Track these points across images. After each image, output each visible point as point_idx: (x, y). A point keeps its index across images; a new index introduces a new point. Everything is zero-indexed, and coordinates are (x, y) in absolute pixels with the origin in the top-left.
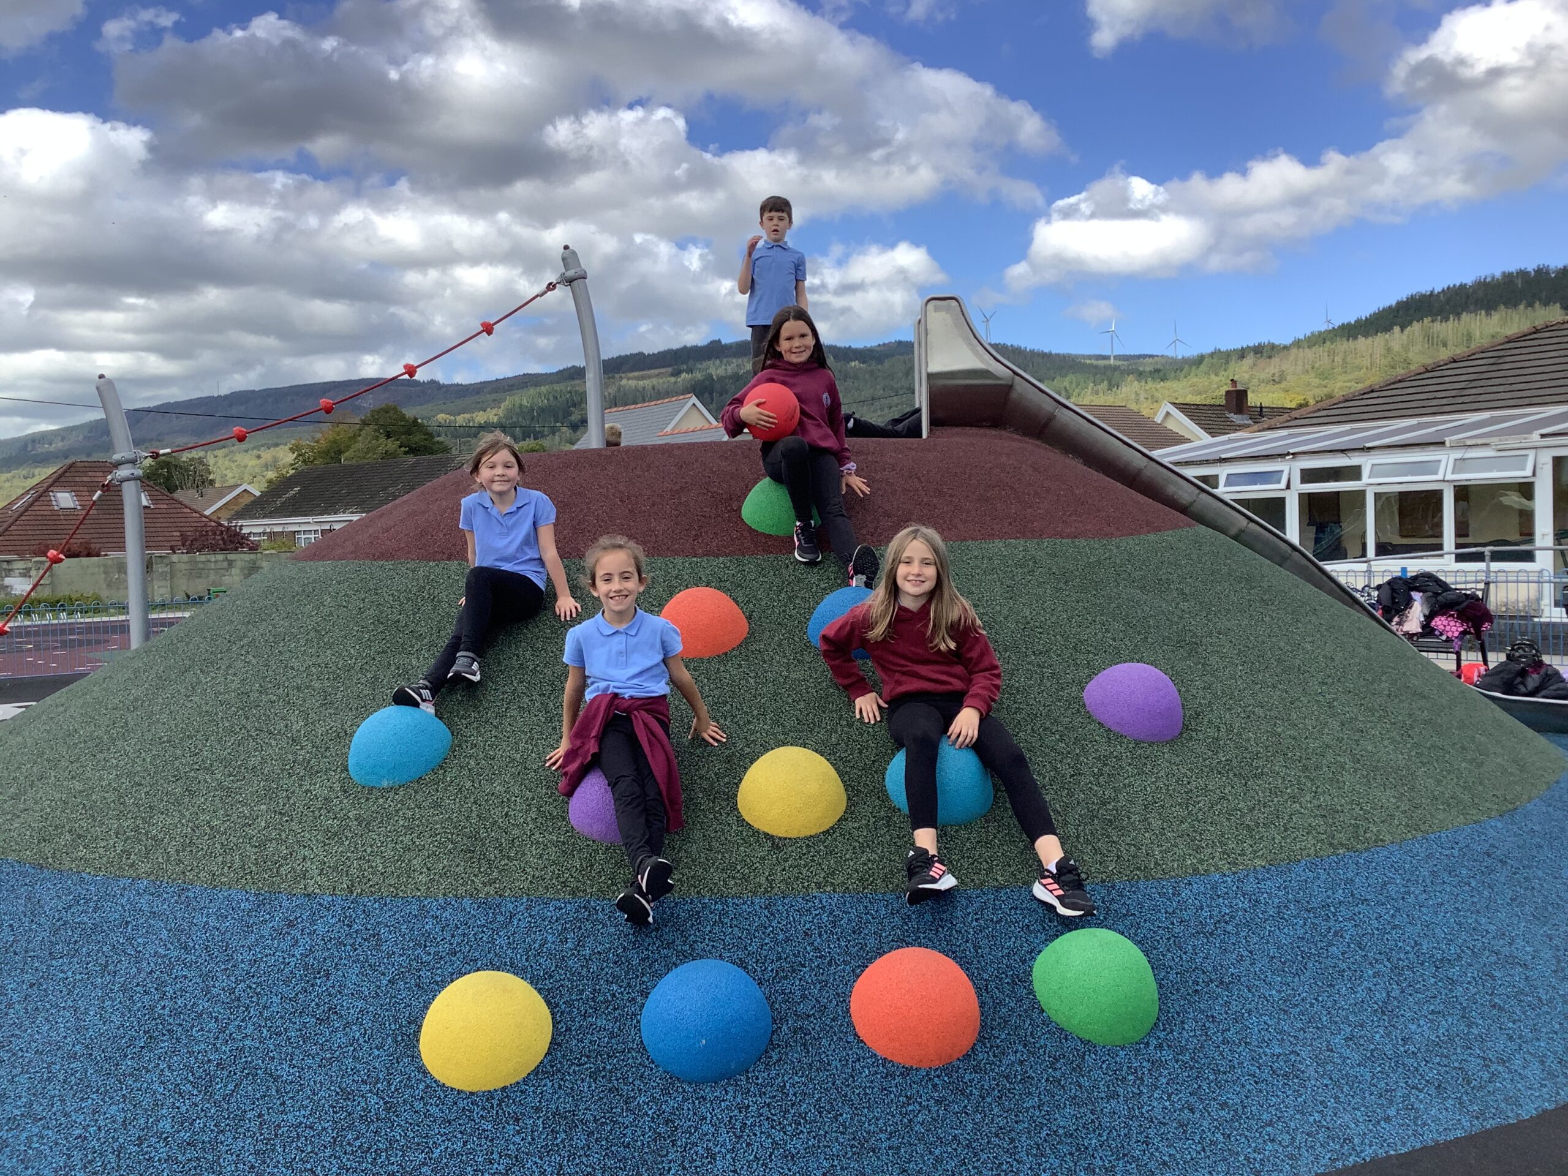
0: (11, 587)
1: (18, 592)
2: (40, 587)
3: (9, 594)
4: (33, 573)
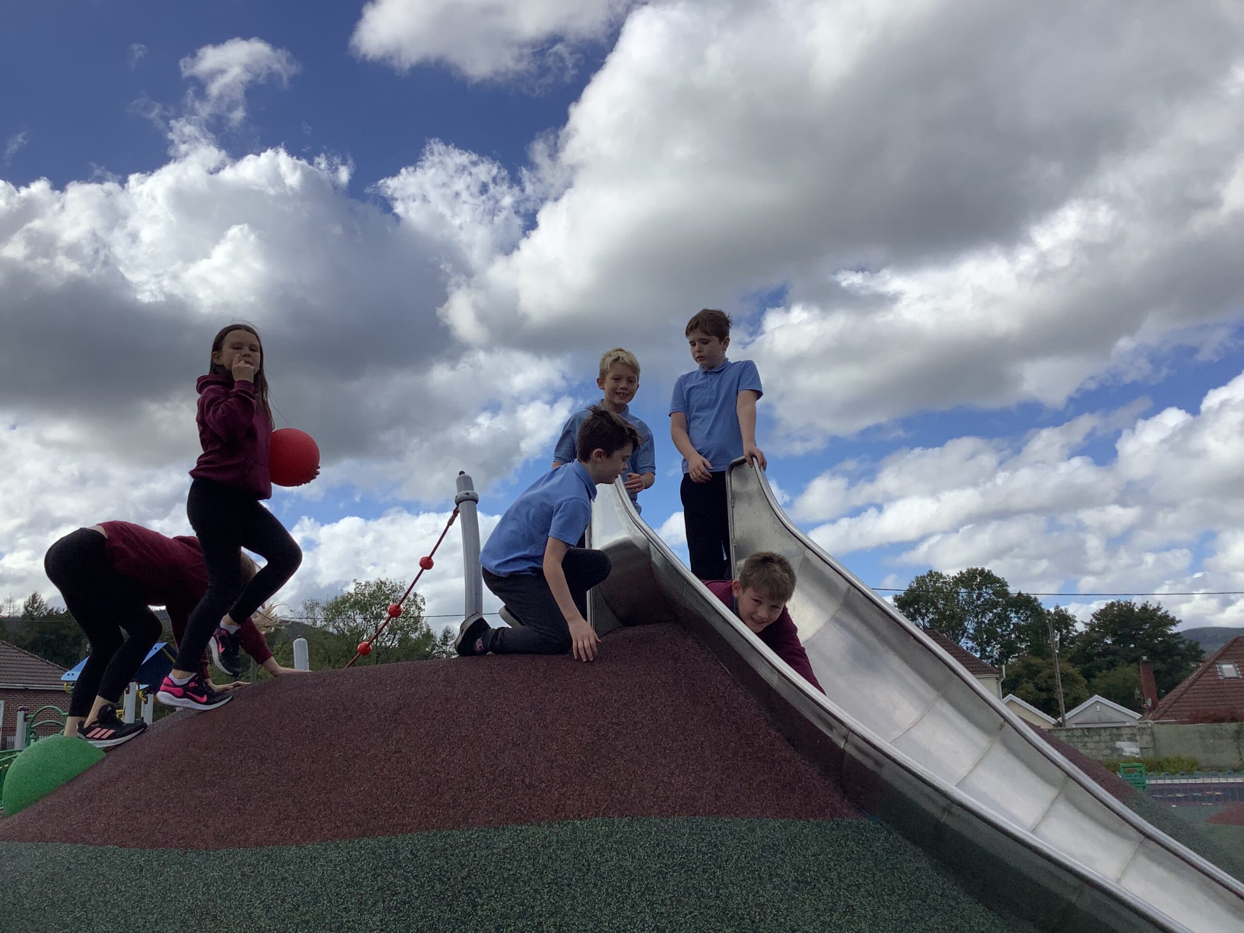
0: (1122, 750)
1: (1128, 754)
2: (1144, 750)
3: (1120, 755)
4: (1138, 738)
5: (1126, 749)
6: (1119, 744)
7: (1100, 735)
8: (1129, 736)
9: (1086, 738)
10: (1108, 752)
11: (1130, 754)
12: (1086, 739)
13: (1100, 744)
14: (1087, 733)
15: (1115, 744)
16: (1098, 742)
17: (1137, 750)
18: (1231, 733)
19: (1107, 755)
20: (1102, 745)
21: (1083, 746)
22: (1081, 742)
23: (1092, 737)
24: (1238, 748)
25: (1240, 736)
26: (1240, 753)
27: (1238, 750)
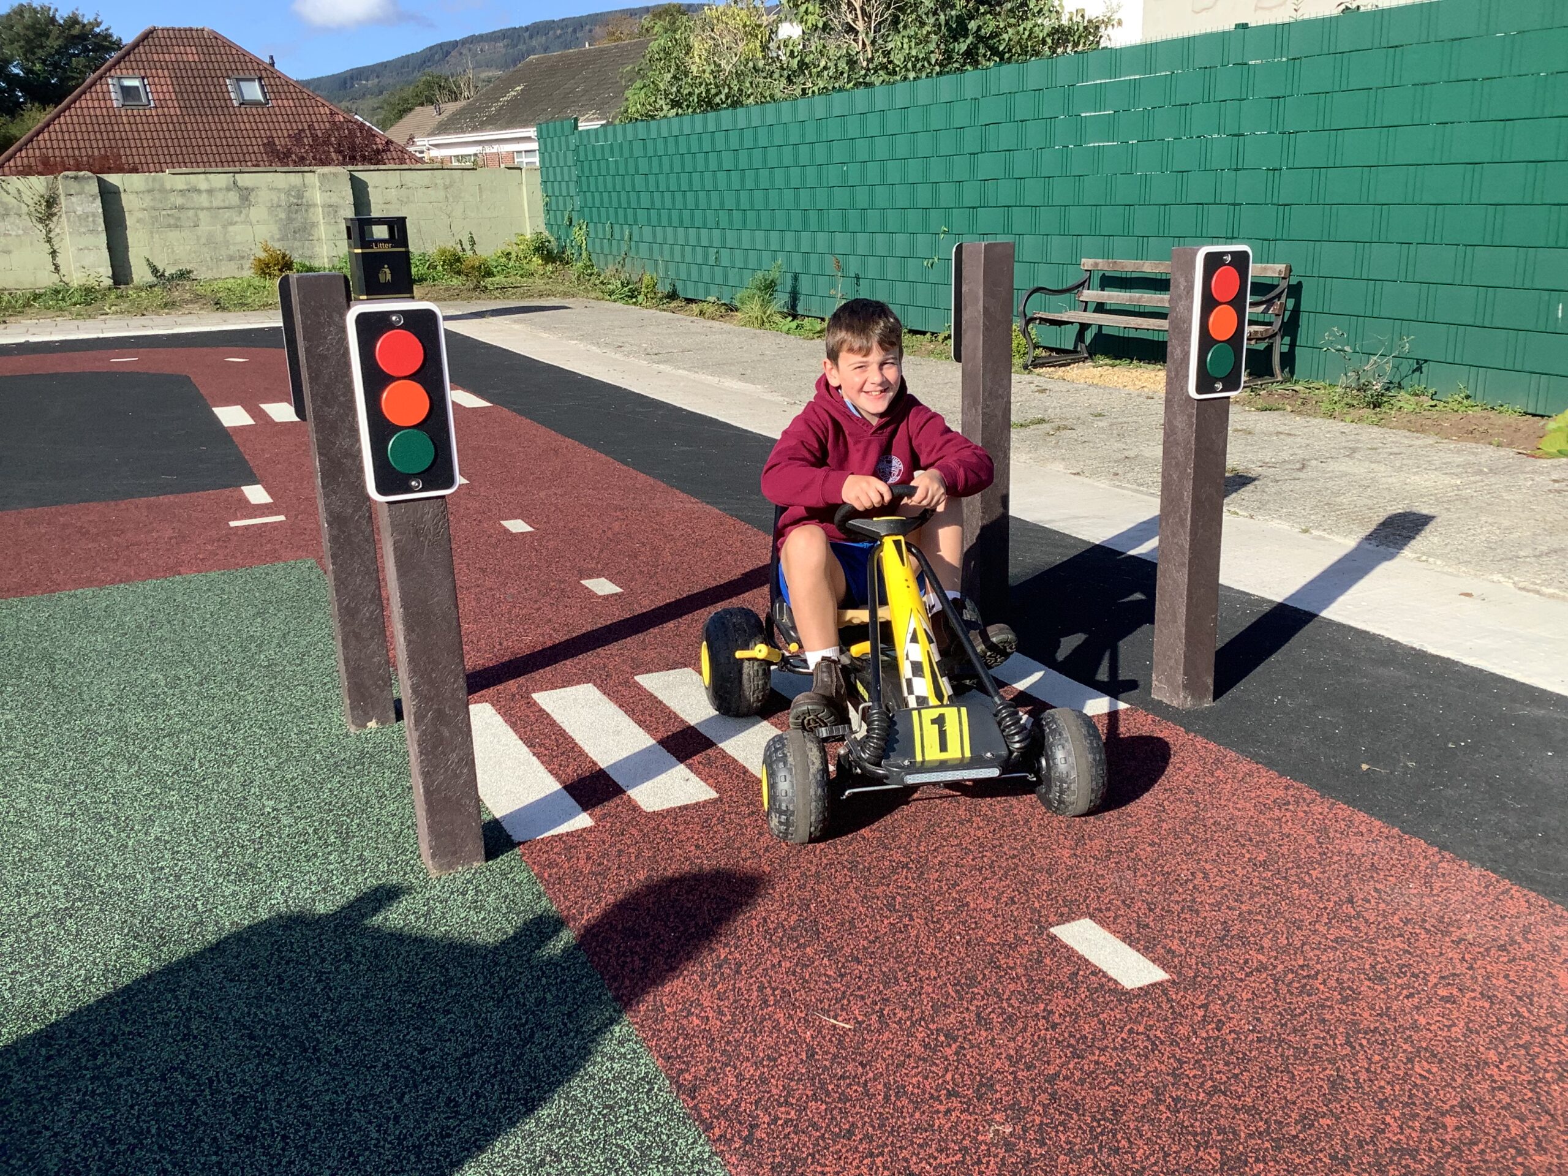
24: (49, 241)
25: (54, 210)
26: (54, 253)
27: (48, 245)
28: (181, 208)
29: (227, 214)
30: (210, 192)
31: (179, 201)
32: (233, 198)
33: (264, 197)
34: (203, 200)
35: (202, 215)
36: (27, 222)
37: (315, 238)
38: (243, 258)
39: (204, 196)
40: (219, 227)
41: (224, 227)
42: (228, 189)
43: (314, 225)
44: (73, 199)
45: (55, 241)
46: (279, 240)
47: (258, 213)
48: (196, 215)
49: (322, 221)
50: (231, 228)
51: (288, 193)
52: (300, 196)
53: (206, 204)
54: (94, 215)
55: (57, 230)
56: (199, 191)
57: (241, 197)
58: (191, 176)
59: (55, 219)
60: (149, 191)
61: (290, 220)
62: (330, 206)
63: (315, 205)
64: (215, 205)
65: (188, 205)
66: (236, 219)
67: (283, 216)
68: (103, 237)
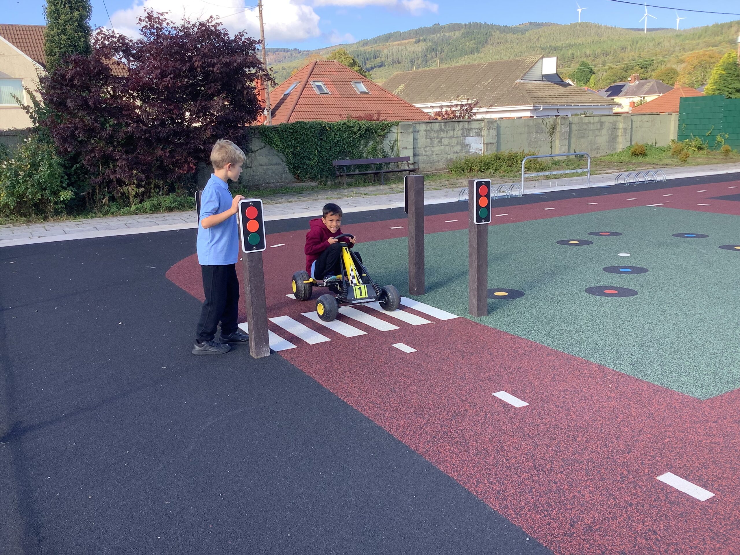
2: (489, 145)
3: (467, 152)
4: (484, 132)
5: (472, 145)
6: (469, 140)
7: (454, 130)
8: (477, 131)
9: (442, 133)
10: (458, 148)
11: (475, 151)
12: (442, 135)
13: (453, 139)
14: (443, 127)
15: (465, 139)
16: (451, 138)
17: (482, 146)
18: (549, 127)
19: (457, 152)
20: (454, 141)
21: (439, 142)
22: (438, 138)
23: (447, 132)
24: (551, 142)
25: (554, 131)
26: (551, 147)
27: (550, 144)
28: (586, 130)
29: (597, 132)
30: (593, 123)
31: (585, 127)
32: (599, 126)
33: (607, 125)
34: (591, 127)
35: (591, 132)
36: (547, 135)
37: (617, 141)
38: (598, 149)
39: (592, 125)
40: (594, 137)
41: (595, 137)
42: (598, 122)
43: (618, 136)
44: (563, 126)
45: (552, 143)
46: (608, 142)
47: (604, 132)
48: (589, 133)
49: (620, 134)
50: (597, 138)
51: (613, 125)
52: (615, 125)
53: (592, 128)
54: (566, 132)
55: (554, 138)
56: (591, 123)
57: (601, 126)
58: (590, 117)
59: (554, 134)
60: (578, 123)
61: (612, 134)
62: (625, 129)
63: (619, 129)
64: (594, 128)
65: (587, 129)
66: (599, 134)
67: (610, 133)
68: (567, 141)
